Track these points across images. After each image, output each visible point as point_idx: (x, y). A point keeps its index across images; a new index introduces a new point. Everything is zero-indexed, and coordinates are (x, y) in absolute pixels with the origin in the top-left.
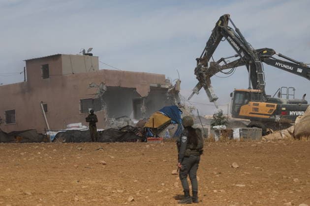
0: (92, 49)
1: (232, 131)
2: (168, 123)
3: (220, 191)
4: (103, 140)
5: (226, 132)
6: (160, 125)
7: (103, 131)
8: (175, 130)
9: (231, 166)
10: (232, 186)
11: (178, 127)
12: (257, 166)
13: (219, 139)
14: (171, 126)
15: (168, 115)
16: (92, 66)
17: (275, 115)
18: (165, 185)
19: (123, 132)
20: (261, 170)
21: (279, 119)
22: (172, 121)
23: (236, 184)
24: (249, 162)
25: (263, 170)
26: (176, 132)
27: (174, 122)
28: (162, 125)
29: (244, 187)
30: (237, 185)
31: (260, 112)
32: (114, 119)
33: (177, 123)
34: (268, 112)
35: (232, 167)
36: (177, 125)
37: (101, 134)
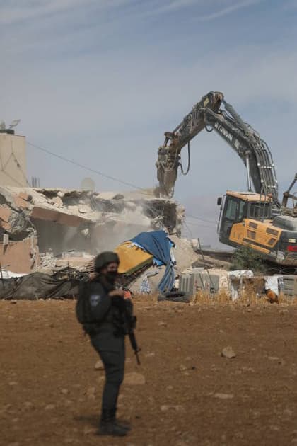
0: (19, 121)
1: (264, 281)
2: (148, 265)
3: (175, 409)
4: (22, 294)
5: (252, 282)
6: (131, 268)
7: (21, 278)
8: (160, 277)
9: (219, 354)
10: (206, 397)
11: (167, 272)
12: (272, 356)
13: (240, 295)
14: (151, 270)
15: (148, 248)
16: (13, 154)
17: (277, 251)
18: (69, 393)
19: (59, 281)
20: (280, 363)
21: (283, 258)
22: (154, 261)
23: (217, 391)
24: (261, 345)
25: (283, 363)
26: (162, 281)
27: (158, 263)
28: (135, 268)
29: (229, 399)
30: (218, 395)
31: (258, 240)
32: (52, 255)
33: (165, 265)
34: (269, 243)
35: (222, 355)
36: (164, 267)
37: (17, 284)
